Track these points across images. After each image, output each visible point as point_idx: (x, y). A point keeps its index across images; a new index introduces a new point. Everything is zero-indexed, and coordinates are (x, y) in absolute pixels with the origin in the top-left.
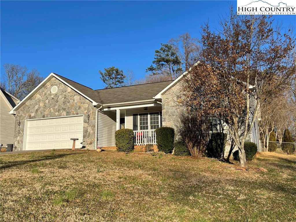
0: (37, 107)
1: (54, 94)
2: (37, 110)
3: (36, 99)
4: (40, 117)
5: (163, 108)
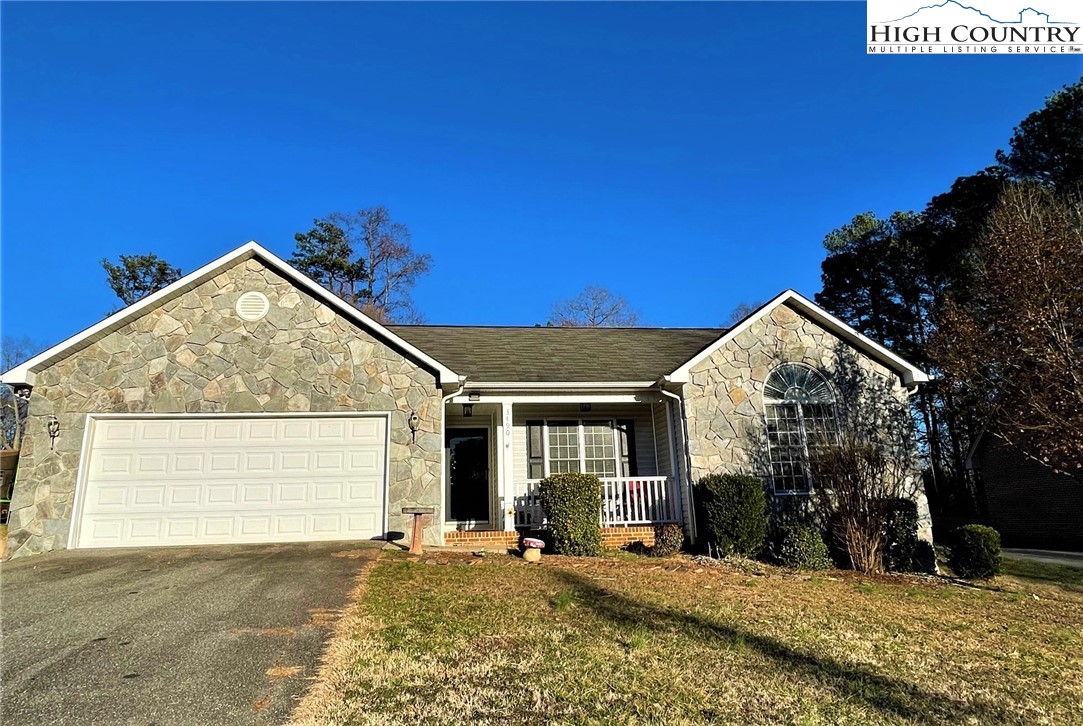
0: (158, 365)
1: (252, 323)
2: (159, 379)
3: (157, 332)
4: (175, 407)
5: (689, 413)
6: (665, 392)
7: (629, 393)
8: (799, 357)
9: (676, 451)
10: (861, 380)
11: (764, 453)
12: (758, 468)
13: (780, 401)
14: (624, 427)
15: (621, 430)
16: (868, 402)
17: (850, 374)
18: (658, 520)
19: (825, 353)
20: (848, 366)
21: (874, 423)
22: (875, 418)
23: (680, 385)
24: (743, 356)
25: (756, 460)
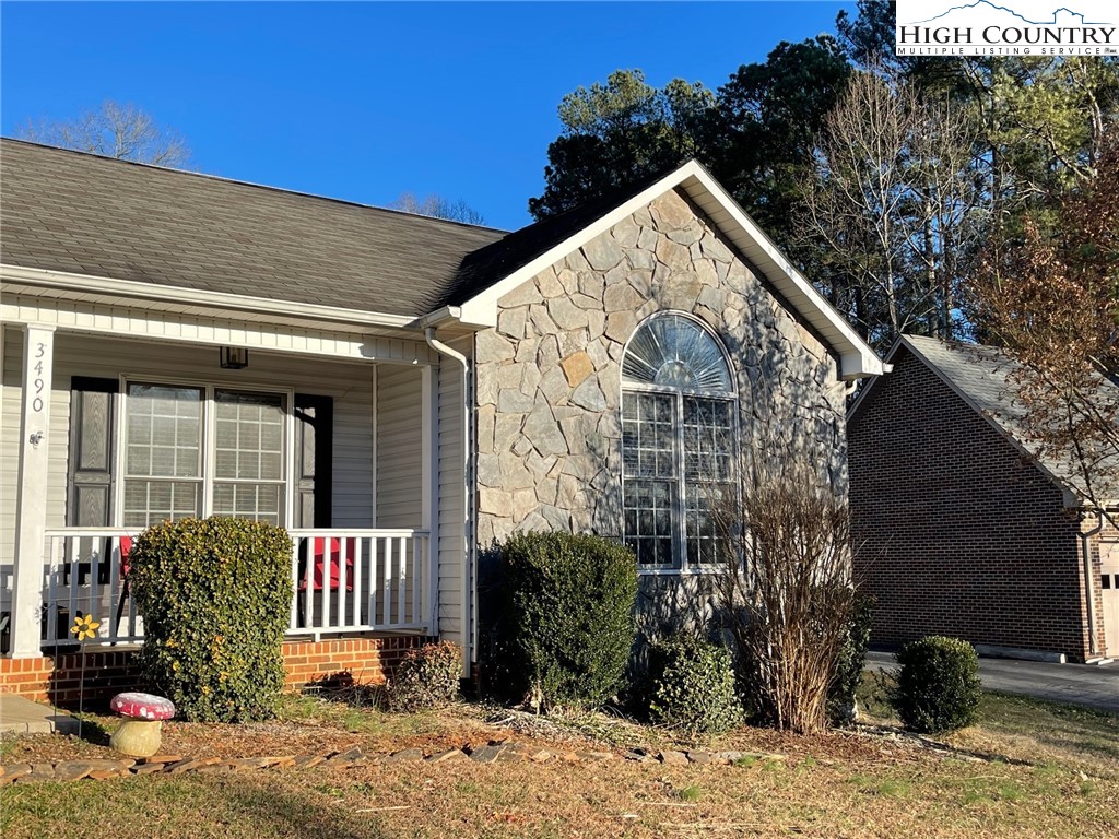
5: (485, 396)
6: (436, 343)
7: (349, 337)
8: (690, 302)
9: (438, 473)
10: (781, 361)
11: (614, 488)
12: (601, 520)
13: (650, 387)
14: (311, 412)
15: (304, 418)
16: (787, 402)
17: (764, 348)
18: (387, 625)
19: (731, 300)
20: (764, 330)
21: (793, 442)
22: (794, 434)
23: (472, 330)
24: (593, 286)
25: (598, 502)
